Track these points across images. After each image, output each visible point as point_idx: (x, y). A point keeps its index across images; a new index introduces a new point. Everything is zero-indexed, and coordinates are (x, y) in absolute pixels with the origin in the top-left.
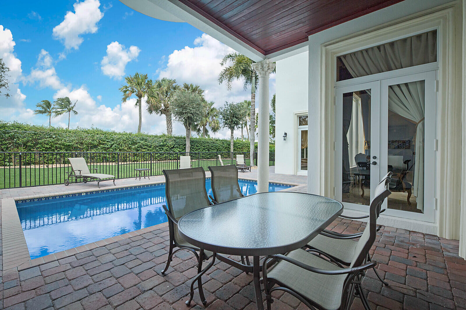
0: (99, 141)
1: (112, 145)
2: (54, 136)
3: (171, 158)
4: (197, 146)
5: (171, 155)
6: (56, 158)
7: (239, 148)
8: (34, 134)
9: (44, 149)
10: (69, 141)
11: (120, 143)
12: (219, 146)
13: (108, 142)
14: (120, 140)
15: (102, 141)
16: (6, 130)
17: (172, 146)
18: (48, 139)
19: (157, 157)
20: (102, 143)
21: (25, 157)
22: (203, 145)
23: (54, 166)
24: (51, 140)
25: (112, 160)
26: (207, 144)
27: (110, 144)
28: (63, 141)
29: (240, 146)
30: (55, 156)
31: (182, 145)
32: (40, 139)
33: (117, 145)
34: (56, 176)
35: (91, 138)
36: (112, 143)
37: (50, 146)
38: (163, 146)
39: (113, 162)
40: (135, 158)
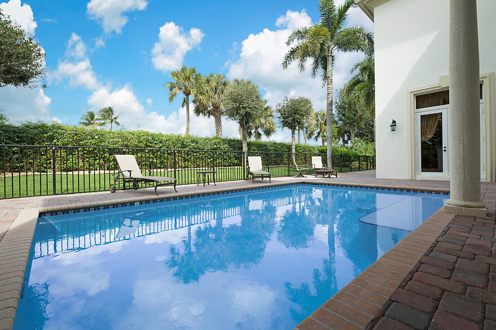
0: (146, 143)
1: (161, 148)
2: (97, 137)
3: (225, 163)
4: (253, 150)
5: (225, 161)
6: (99, 164)
7: (301, 152)
8: (75, 134)
9: (86, 152)
10: (113, 143)
11: (169, 145)
12: (278, 150)
13: (155, 144)
14: (169, 142)
15: (149, 143)
16: (45, 130)
17: (227, 150)
18: (90, 140)
19: (210, 163)
20: (149, 145)
21: (65, 162)
22: (261, 149)
23: (97, 172)
24: (93, 141)
25: (160, 166)
26: (265, 148)
27: (158, 146)
28: (106, 143)
29: (301, 149)
30: (98, 161)
31: (237, 148)
32: (81, 140)
33: (166, 148)
34: (99, 182)
35: (137, 140)
36: (160, 146)
37: (93, 149)
38: (216, 149)
39: (162, 168)
40: (185, 163)
